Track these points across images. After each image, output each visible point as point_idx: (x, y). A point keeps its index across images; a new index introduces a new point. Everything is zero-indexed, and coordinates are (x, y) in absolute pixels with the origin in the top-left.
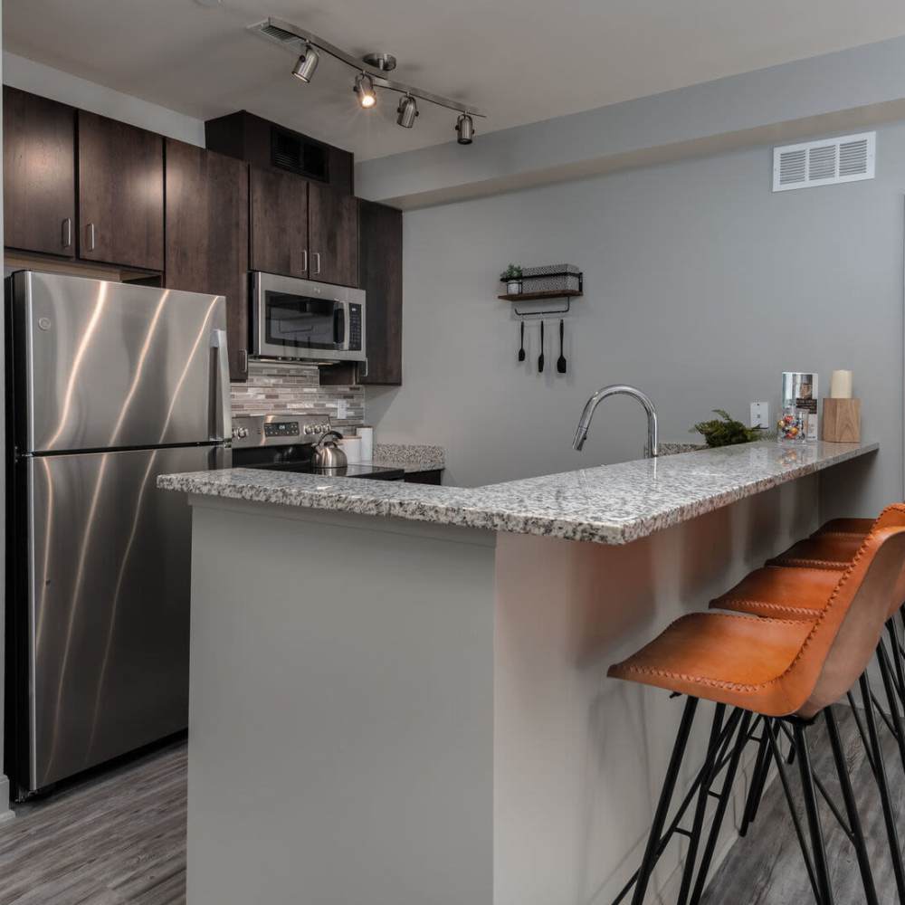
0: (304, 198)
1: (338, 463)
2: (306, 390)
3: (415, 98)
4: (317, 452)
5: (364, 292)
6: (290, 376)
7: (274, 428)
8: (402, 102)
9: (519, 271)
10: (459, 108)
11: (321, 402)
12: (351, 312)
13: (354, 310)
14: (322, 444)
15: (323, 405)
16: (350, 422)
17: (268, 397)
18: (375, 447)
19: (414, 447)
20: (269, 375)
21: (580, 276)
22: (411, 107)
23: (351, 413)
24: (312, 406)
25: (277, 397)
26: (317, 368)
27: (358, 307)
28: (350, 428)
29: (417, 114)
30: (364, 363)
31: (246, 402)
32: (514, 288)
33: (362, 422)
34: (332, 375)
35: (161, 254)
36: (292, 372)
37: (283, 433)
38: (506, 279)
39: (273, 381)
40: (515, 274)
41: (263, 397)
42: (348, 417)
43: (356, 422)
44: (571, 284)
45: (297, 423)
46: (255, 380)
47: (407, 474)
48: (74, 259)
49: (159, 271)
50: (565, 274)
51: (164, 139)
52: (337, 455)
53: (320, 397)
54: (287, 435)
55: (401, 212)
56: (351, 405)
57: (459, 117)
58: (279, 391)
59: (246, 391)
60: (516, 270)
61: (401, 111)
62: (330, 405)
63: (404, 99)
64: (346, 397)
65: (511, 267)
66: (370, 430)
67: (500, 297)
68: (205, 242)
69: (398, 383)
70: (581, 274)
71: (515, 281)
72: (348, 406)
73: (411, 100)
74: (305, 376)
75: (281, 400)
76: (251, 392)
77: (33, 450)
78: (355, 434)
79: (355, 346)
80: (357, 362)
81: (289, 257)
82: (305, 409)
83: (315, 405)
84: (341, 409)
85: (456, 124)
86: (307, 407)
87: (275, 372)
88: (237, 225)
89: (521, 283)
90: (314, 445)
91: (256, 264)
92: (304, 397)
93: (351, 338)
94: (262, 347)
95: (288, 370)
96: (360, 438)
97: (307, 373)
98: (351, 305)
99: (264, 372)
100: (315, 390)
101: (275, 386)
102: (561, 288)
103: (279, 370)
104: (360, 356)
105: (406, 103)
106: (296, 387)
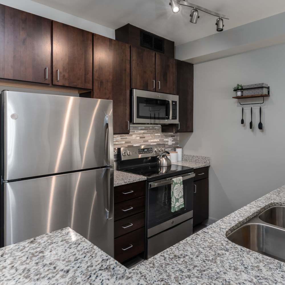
0: (154, 59)
1: (167, 164)
2: (156, 134)
3: (198, 10)
4: (159, 160)
5: (178, 96)
6: (149, 129)
7: (142, 151)
8: (192, 12)
9: (241, 86)
10: (217, 15)
11: (162, 139)
12: (173, 104)
13: (174, 103)
14: (161, 157)
15: (163, 140)
16: (174, 146)
17: (140, 138)
18: (183, 155)
19: (198, 157)
20: (141, 129)
21: (268, 88)
22: (195, 14)
23: (174, 142)
24: (158, 140)
25: (144, 137)
26: (160, 126)
27: (176, 102)
28: (173, 148)
29: (199, 17)
30: (178, 124)
31: (131, 140)
32: (239, 94)
33: (178, 145)
34: (166, 129)
35: (91, 83)
36: (151, 128)
37: (146, 152)
38: (236, 90)
39: (142, 131)
40: (240, 88)
41: (139, 138)
42: (173, 144)
43: (176, 146)
44: (265, 91)
45: (152, 148)
46: (135, 132)
47: (195, 169)
48: (51, 85)
49: (90, 89)
50: (262, 87)
51: (93, 35)
52: (167, 161)
53: (162, 137)
54: (147, 153)
55: (193, 65)
56: (174, 139)
57: (217, 20)
58: (145, 135)
59: (132, 136)
60: (240, 86)
61: (191, 16)
62: (165, 140)
63: (193, 11)
64: (172, 136)
65: (238, 85)
66: (181, 149)
67: (233, 98)
68: (111, 77)
69: (192, 131)
70: (269, 87)
71: (240, 91)
72: (173, 140)
73: (196, 10)
74: (156, 129)
75: (146, 139)
76: (134, 136)
77: (7, 180)
78: (175, 151)
79: (174, 118)
80: (175, 124)
81: (148, 83)
82: (155, 142)
83: (160, 140)
84: (170, 141)
85: (216, 22)
86: (156, 141)
87: (144, 128)
88: (125, 70)
89: (242, 92)
90: (158, 157)
91: (133, 85)
92: (155, 137)
93: (172, 115)
94: (135, 120)
95: (149, 127)
96: (177, 153)
97: (156, 128)
98: (173, 102)
99: (140, 128)
100: (159, 134)
101: (144, 133)
102: (260, 93)
103: (145, 127)
104: (177, 121)
105: (193, 12)
106: (152, 133)
